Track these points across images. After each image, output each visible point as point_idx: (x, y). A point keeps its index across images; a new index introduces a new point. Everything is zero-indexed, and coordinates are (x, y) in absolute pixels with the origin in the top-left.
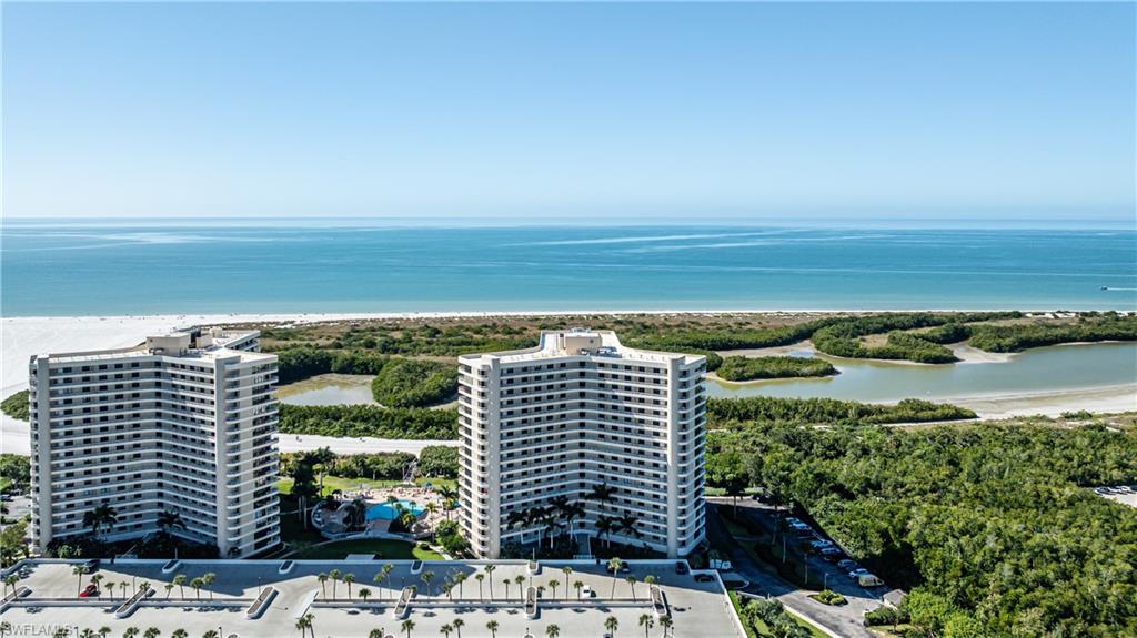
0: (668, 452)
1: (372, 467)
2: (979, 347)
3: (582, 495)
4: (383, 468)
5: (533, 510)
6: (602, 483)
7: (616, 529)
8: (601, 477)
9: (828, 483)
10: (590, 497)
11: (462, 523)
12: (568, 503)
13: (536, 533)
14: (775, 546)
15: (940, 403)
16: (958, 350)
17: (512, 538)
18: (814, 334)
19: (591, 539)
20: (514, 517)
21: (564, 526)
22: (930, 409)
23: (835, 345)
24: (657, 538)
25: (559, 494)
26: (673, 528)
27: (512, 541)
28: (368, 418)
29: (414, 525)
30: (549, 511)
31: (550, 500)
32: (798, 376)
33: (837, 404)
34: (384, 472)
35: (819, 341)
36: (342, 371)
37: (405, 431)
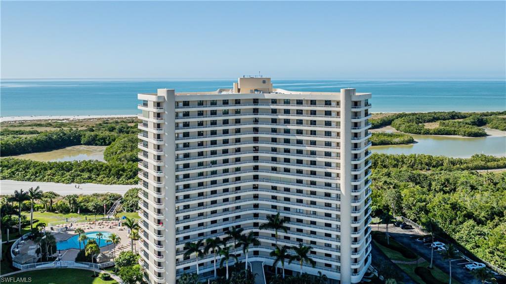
0: (342, 182)
1: (82, 204)
2: (497, 128)
3: (256, 225)
4: (90, 206)
5: (209, 240)
6: (276, 213)
7: (291, 259)
8: (274, 207)
9: (461, 212)
10: (264, 226)
11: (142, 254)
12: (242, 233)
13: (212, 262)
14: (432, 268)
15: (500, 157)
16: (487, 130)
17: (188, 268)
18: (393, 123)
19: (265, 266)
20: (190, 248)
21: (239, 255)
22: (495, 161)
23: (409, 127)
24: (330, 266)
25: (234, 225)
26: (346, 256)
27: (187, 271)
28: (92, 170)
29: (99, 255)
30: (225, 240)
31: (226, 230)
32: (392, 144)
33: (430, 158)
34: (91, 208)
35: (398, 126)
36: (89, 143)
37: (118, 178)
